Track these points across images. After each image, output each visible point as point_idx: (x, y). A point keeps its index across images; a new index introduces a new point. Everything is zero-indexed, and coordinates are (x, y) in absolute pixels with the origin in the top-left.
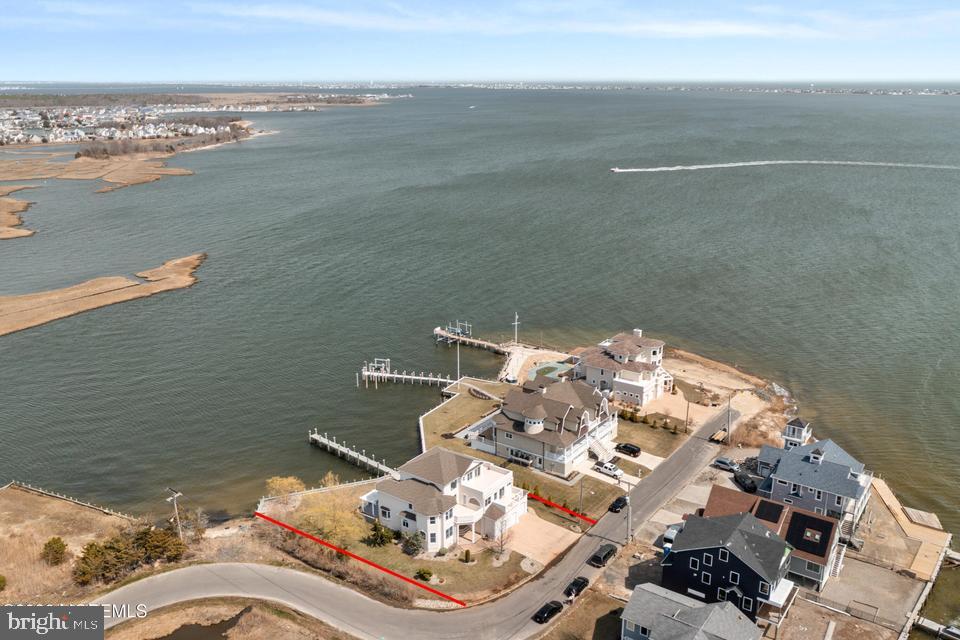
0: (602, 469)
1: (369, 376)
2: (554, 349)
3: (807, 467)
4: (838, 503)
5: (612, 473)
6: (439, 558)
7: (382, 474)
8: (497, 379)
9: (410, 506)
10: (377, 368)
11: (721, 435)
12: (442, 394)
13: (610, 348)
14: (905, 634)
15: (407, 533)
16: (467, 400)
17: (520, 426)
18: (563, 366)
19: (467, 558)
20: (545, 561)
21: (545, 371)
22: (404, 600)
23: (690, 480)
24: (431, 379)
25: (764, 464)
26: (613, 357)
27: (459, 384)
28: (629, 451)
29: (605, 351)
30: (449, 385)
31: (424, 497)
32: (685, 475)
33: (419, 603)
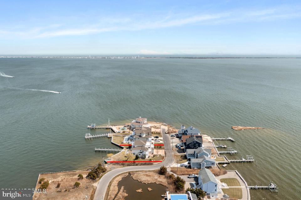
0: (157, 141)
3: (192, 130)
4: (198, 134)
6: (149, 158)
7: (121, 151)
8: (115, 133)
9: (140, 151)
10: (88, 136)
11: (167, 132)
12: (108, 138)
13: (138, 121)
14: (216, 148)
15: (140, 156)
16: (116, 137)
17: (140, 136)
18: (125, 128)
19: (154, 157)
20: (164, 154)
21: (123, 129)
22: (151, 164)
23: (170, 139)
24: (103, 135)
25: (180, 134)
26: (140, 123)
27: (109, 135)
28: (157, 137)
29: (137, 122)
30: (108, 136)
31: (143, 149)
32: (168, 139)
33: (154, 164)
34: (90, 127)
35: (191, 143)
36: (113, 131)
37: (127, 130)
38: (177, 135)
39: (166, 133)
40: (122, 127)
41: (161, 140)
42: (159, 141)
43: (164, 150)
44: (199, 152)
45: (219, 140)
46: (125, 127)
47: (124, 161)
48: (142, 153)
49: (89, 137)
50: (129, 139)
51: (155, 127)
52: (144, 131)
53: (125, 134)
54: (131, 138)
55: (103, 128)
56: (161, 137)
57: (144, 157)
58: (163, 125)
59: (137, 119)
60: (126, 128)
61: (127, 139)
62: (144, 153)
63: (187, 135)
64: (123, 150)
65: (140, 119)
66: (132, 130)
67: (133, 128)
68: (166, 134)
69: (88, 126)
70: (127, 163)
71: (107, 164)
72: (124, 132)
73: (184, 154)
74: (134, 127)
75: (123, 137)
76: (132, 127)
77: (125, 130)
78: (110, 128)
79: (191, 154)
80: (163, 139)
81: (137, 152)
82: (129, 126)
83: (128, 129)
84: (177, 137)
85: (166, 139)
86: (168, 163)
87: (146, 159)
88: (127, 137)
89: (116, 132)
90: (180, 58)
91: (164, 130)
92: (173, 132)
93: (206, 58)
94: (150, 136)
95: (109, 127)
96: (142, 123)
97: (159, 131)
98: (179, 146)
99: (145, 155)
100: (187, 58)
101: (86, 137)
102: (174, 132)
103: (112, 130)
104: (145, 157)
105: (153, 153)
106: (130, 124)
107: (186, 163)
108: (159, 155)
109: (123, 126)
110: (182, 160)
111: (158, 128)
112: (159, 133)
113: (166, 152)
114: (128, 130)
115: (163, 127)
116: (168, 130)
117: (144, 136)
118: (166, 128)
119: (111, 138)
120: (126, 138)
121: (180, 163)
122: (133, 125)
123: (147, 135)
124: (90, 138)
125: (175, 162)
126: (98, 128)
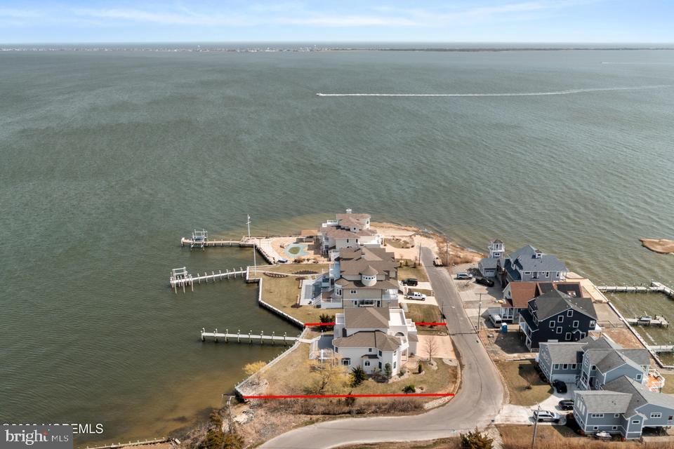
0: (414, 297)
1: (177, 284)
2: (279, 236)
3: (536, 261)
4: (558, 275)
5: (421, 298)
6: (402, 378)
7: (294, 342)
8: (270, 263)
9: (370, 350)
10: (181, 277)
11: (439, 262)
12: (247, 282)
13: (342, 225)
14: (631, 328)
15: (368, 370)
16: (273, 281)
17: (359, 283)
18: (301, 245)
19: (420, 371)
20: (453, 356)
21: (294, 251)
22: (417, 408)
23: (456, 289)
24: (229, 273)
25: (487, 270)
26: (349, 230)
27: (252, 272)
28: (412, 282)
29: (338, 227)
30: (245, 274)
31: (379, 340)
32: (450, 287)
33: (427, 406)
34: (188, 241)
35: (555, 318)
36: (263, 259)
37: (308, 255)
38: (476, 272)
39: (437, 266)
40: (290, 241)
41: (428, 293)
42: (423, 299)
43: (448, 336)
44: (603, 360)
45: (626, 292)
46: (300, 241)
47: (309, 393)
48: (375, 357)
49: (183, 281)
50: (317, 290)
51: (396, 242)
52: (373, 263)
53: (301, 267)
54: (324, 284)
55: (231, 246)
56: (425, 280)
57: (383, 372)
58: (417, 233)
59: (339, 216)
60: (303, 246)
61: (312, 289)
62: (384, 360)
63: (519, 278)
64: (302, 339)
65: (349, 217)
66: (326, 255)
67: (327, 247)
68: (439, 269)
69: (183, 239)
70: (320, 404)
71: (245, 408)
72: (298, 261)
73: (528, 356)
74: (330, 244)
75: (299, 279)
76: (325, 243)
77: (300, 255)
78: (251, 246)
79: (565, 366)
80: (433, 286)
81: (356, 354)
82: (311, 237)
83: (310, 248)
84: (478, 282)
85: (441, 289)
86: (478, 402)
87: (391, 381)
88: (309, 282)
89: (271, 260)
90: (414, 50)
91: (425, 252)
92: (459, 260)
93: (478, 50)
94: (391, 281)
95: (250, 242)
96: (357, 231)
97: (413, 258)
98: (499, 322)
99: (388, 367)
100: (431, 50)
101: (174, 282)
102: (462, 263)
103: (259, 251)
104: (389, 373)
105: (412, 355)
106: (315, 232)
107: (551, 404)
108: (436, 359)
109: (294, 239)
110: (529, 388)
111: (405, 246)
112: (415, 266)
113: (460, 349)
114: (311, 255)
115: (419, 240)
116: (442, 254)
117: (373, 282)
118: (432, 245)
119: (258, 282)
120: (307, 286)
121: (527, 403)
122: (327, 239)
123: (383, 278)
124: (187, 285)
125: (505, 397)
126: (216, 246)
